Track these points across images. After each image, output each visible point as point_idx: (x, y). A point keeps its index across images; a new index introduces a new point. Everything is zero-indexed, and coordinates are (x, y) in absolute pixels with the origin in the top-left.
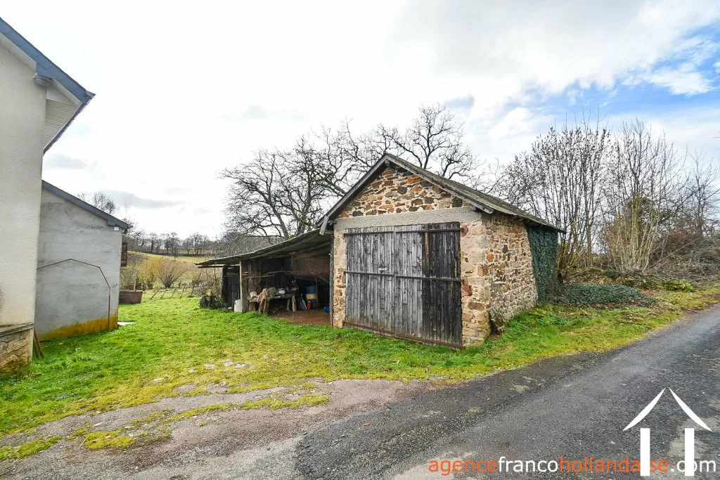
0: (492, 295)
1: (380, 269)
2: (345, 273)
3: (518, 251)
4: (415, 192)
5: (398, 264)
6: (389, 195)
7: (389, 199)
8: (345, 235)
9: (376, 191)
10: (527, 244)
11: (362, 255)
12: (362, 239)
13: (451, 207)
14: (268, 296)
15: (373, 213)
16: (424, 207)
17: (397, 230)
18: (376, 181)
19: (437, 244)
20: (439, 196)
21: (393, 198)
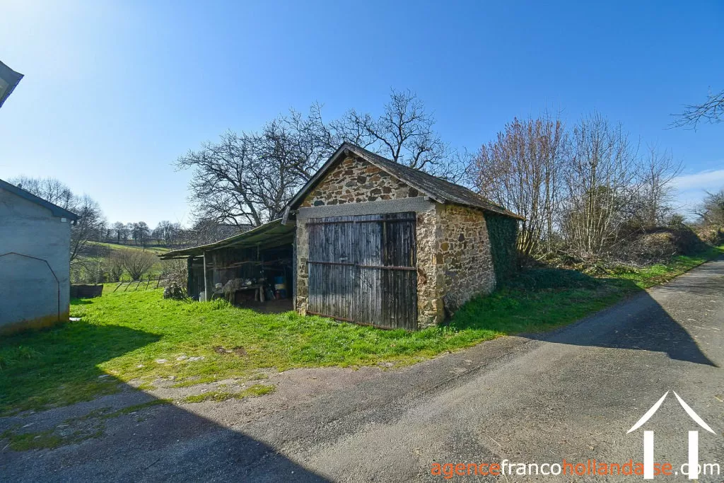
0: (446, 283)
1: (342, 259)
2: (307, 263)
3: (475, 239)
4: (374, 182)
5: (358, 253)
6: (349, 185)
7: (349, 189)
8: (307, 225)
9: (337, 180)
10: (486, 233)
11: (324, 245)
12: (323, 229)
13: (408, 197)
14: (234, 287)
15: (334, 202)
16: (382, 197)
17: (356, 219)
18: (336, 170)
19: (395, 234)
20: (396, 186)
21: (353, 187)
